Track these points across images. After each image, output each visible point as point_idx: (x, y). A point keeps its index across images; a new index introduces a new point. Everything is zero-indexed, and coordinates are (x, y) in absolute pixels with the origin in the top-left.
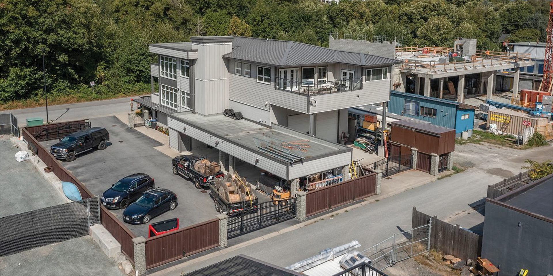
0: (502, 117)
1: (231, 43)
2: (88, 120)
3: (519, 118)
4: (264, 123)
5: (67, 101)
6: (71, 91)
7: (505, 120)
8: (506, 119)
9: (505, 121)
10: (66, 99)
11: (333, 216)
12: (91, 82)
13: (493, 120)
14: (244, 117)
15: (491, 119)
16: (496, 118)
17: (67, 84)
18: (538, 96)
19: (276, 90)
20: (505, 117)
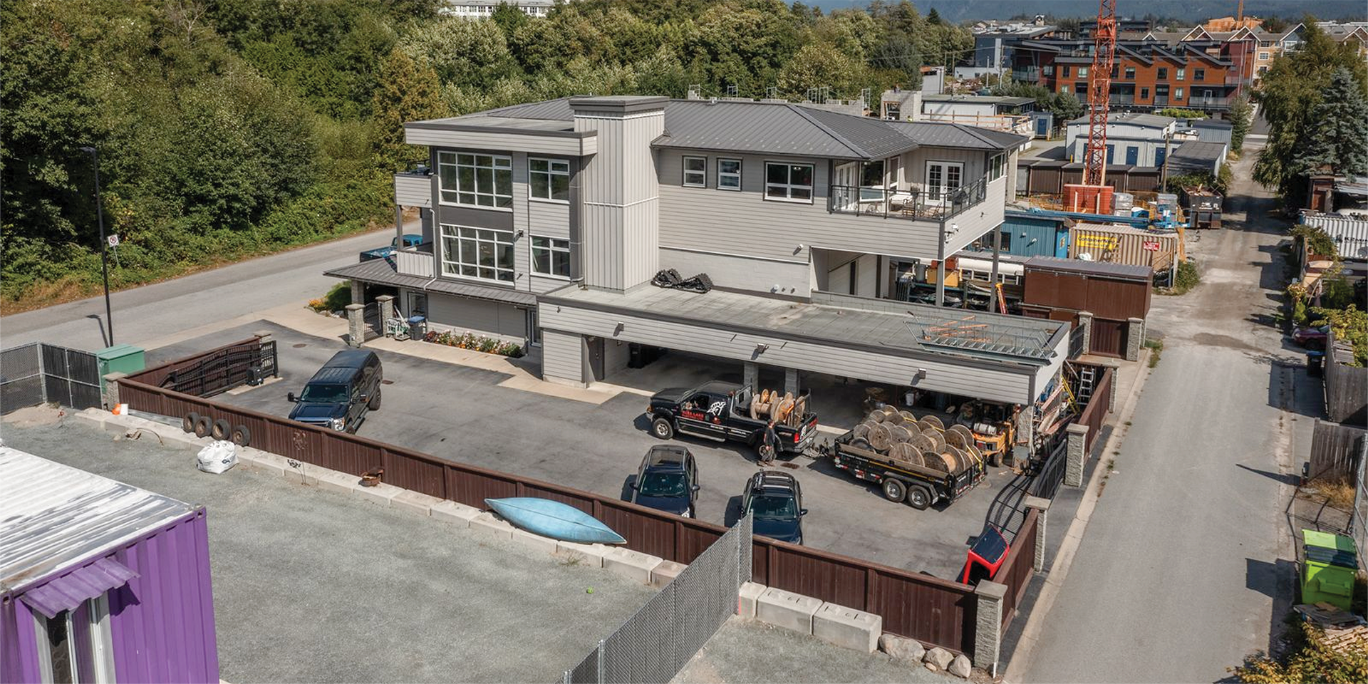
0: (1102, 238)
1: (662, 113)
2: (269, 337)
3: (1131, 237)
4: (787, 293)
5: (56, 295)
6: (56, 267)
7: (1106, 244)
8: (1109, 242)
9: (1108, 246)
10: (51, 289)
11: (1111, 467)
12: (109, 238)
13: (1082, 245)
14: (715, 284)
15: (1078, 244)
16: (1087, 242)
17: (42, 247)
18: (1099, 195)
19: (834, 215)
20: (1107, 239)
